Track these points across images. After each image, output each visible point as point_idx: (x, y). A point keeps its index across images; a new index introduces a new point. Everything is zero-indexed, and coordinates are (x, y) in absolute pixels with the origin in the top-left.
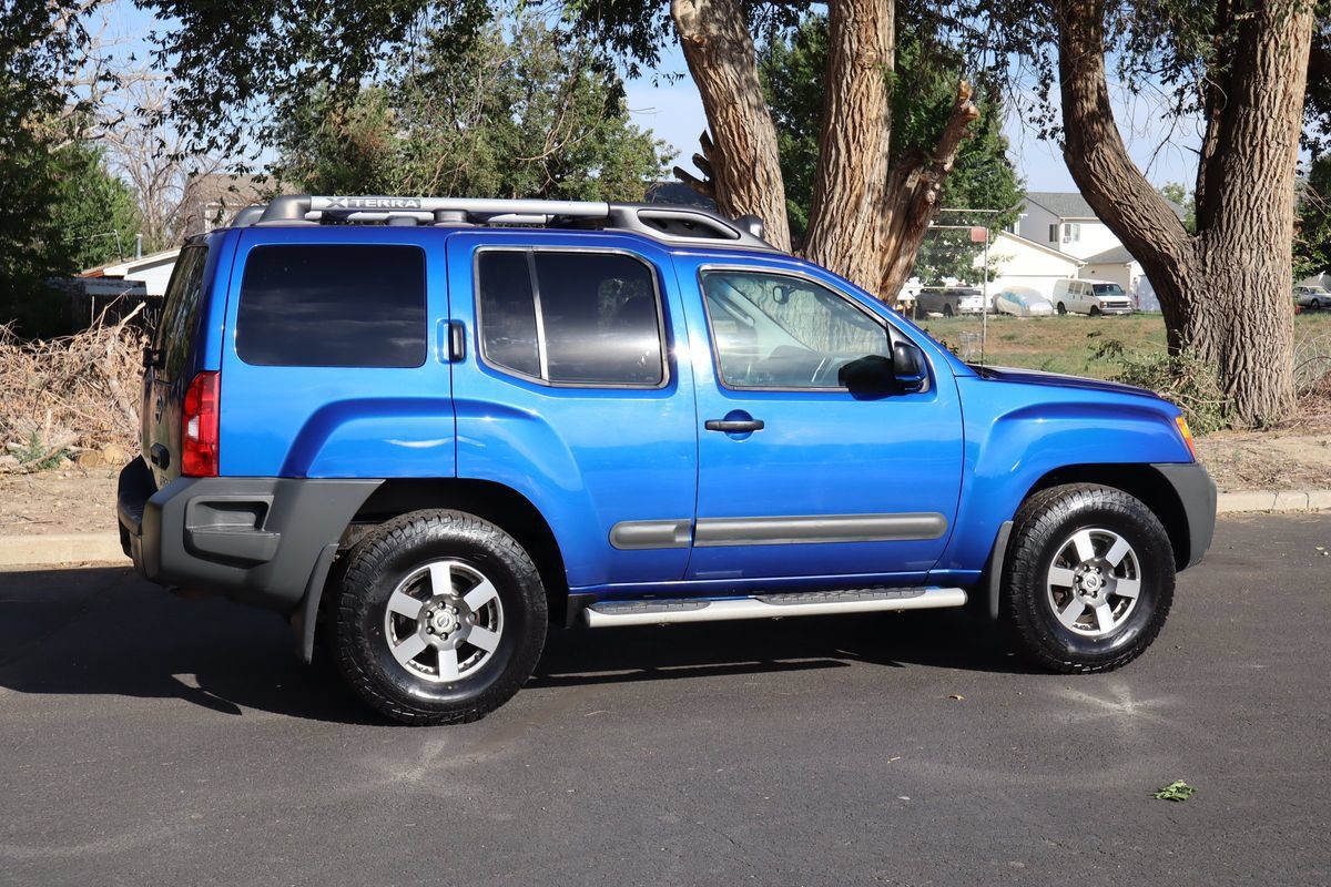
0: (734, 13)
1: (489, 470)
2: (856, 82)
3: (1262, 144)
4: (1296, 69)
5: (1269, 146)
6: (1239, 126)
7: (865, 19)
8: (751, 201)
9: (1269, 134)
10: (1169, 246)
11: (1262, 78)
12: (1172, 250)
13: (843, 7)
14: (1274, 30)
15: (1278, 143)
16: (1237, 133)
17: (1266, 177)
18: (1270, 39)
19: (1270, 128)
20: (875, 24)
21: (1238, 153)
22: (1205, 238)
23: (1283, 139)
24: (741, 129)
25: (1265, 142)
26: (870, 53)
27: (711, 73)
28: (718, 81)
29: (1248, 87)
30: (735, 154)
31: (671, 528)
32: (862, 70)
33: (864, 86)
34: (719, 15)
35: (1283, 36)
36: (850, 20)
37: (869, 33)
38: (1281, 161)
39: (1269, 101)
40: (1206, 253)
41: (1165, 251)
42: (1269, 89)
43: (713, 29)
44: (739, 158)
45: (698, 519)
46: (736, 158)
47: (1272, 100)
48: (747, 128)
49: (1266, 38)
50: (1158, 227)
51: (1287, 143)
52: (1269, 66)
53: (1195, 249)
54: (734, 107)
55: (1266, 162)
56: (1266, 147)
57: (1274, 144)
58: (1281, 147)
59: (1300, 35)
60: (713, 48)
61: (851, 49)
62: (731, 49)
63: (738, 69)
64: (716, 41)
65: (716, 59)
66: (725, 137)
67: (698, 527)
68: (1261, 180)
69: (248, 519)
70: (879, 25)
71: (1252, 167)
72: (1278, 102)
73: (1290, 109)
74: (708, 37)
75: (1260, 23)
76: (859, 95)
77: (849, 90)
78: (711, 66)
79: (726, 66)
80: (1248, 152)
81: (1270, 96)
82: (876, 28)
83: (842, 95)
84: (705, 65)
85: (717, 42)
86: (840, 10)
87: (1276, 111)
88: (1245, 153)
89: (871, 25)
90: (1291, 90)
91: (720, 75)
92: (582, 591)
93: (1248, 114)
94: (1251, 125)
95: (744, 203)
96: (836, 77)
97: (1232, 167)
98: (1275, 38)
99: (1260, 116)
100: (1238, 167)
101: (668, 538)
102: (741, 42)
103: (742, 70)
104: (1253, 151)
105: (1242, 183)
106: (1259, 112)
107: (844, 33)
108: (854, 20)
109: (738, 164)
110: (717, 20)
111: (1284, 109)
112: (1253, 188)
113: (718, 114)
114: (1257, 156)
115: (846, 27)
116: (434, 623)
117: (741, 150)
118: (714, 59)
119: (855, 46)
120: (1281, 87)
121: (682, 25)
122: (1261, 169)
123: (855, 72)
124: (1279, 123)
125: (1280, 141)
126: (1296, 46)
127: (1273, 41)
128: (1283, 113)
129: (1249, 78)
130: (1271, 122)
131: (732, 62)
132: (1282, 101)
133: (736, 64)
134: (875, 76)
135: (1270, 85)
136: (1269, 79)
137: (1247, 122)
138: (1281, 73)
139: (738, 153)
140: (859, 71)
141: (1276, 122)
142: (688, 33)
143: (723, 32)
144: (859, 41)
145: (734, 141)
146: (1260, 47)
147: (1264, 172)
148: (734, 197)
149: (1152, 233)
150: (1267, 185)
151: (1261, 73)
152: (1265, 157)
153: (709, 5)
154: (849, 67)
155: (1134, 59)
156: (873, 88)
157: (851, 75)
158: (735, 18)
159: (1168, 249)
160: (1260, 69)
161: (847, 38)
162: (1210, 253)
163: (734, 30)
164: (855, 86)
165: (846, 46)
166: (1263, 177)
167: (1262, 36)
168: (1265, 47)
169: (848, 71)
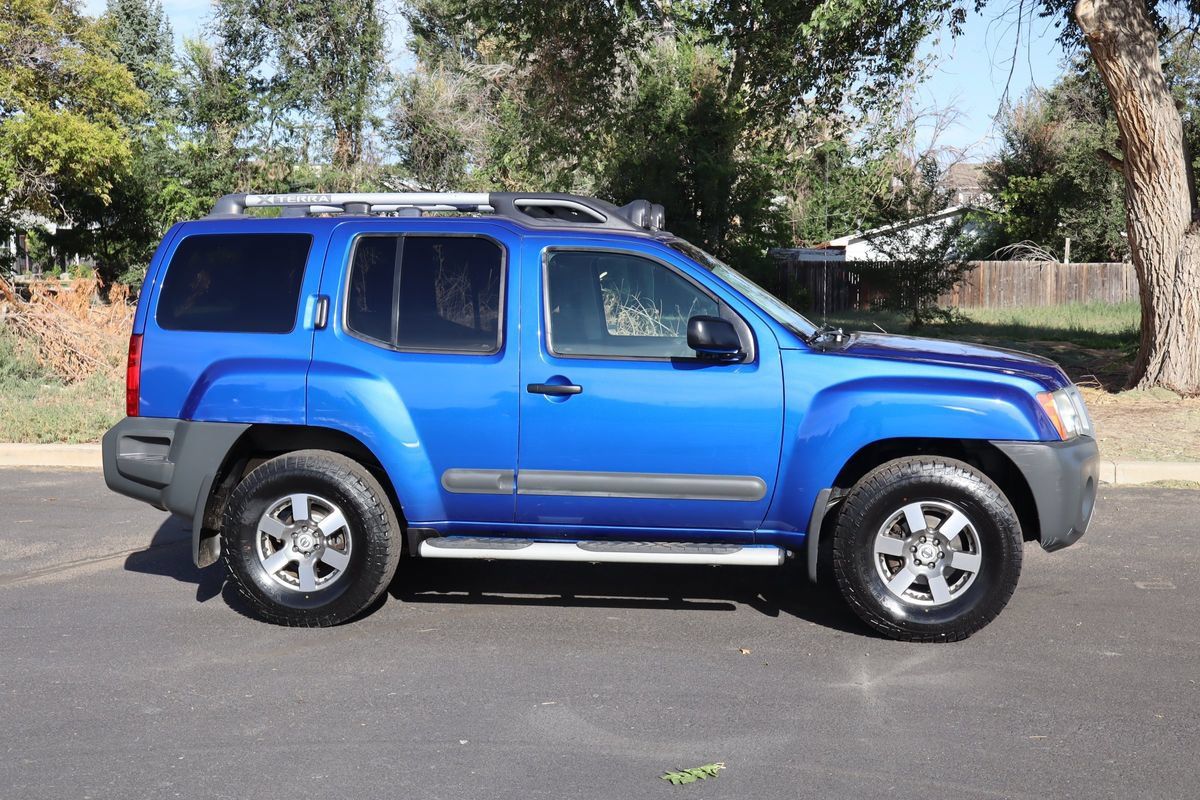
8: (1150, 178)
24: (1139, 113)
27: (1111, 65)
28: (1117, 71)
30: (1135, 136)
34: (1116, 12)
43: (1110, 26)
44: (1139, 139)
46: (1137, 141)
48: (1145, 112)
54: (1132, 94)
60: (1110, 41)
62: (1128, 42)
63: (1135, 59)
64: (1113, 36)
65: (1115, 53)
66: (1126, 121)
67: (520, 477)
74: (1105, 33)
78: (1110, 58)
79: (1124, 56)
84: (1105, 58)
85: (1115, 36)
91: (1118, 66)
95: (1144, 180)
102: (1138, 35)
103: (1139, 60)
109: (1138, 144)
110: (1114, 17)
113: (1119, 101)
117: (1140, 132)
118: (1112, 52)
131: (1130, 53)
133: (1133, 54)
139: (1138, 135)
143: (1121, 27)
145: (1133, 124)
148: (1136, 174)
163: (1131, 25)
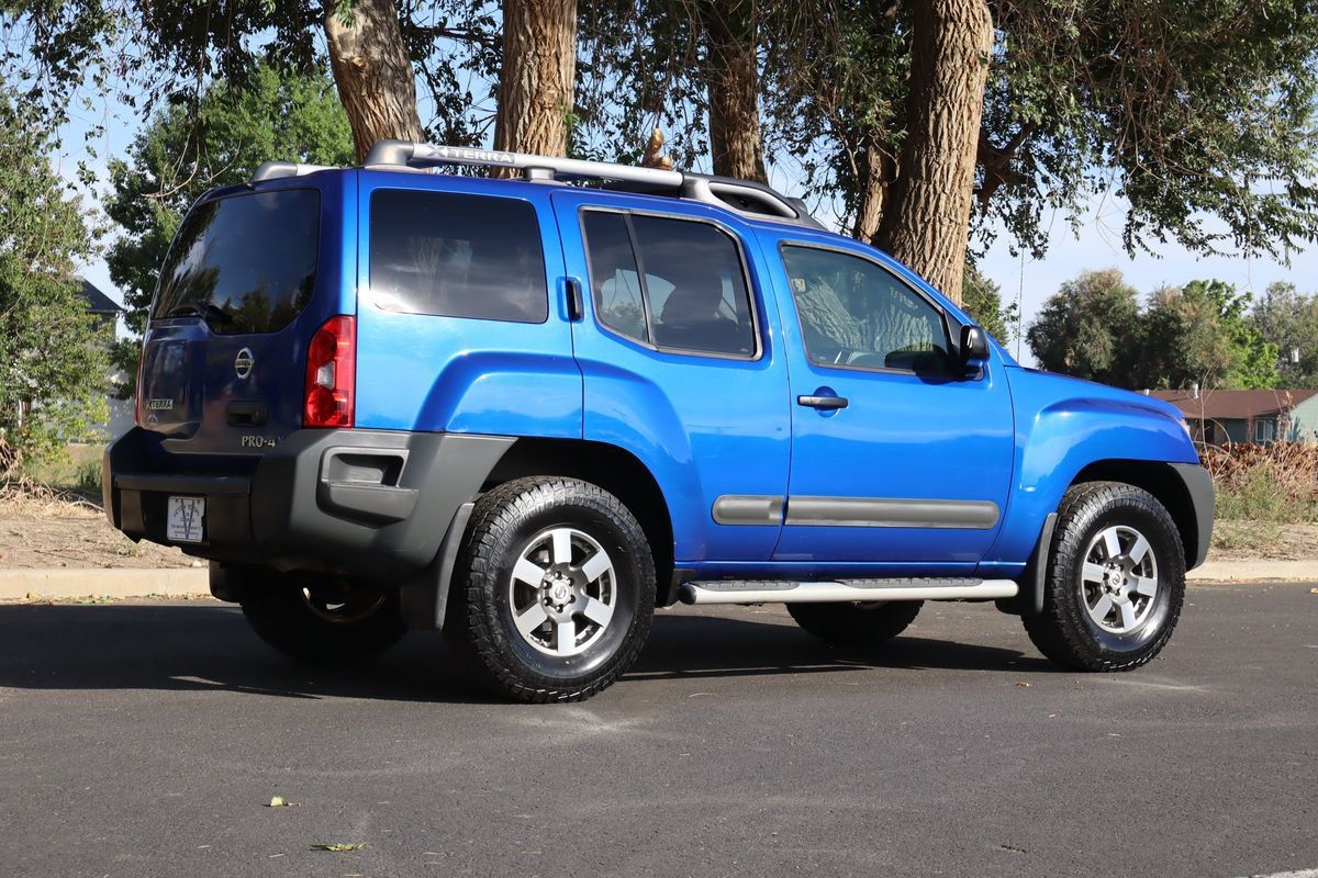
0: (397, 36)
1: (612, 433)
2: (535, 123)
3: (934, 221)
4: (969, 142)
5: (941, 223)
6: (909, 200)
7: (547, 53)
9: (942, 210)
10: (834, 329)
11: (935, 149)
12: (837, 334)
13: (522, 38)
14: (948, 98)
15: (951, 221)
16: (907, 208)
17: (938, 256)
18: (943, 109)
19: (942, 203)
20: (558, 59)
21: (909, 230)
22: (872, 322)
23: (956, 216)
25: (938, 220)
26: (552, 92)
27: (371, 103)
28: (377, 112)
29: (920, 158)
31: (766, 504)
32: (542, 110)
33: (542, 128)
34: (382, 36)
35: (957, 105)
36: (531, 53)
37: (551, 69)
38: (954, 241)
39: (942, 174)
40: (874, 339)
41: (830, 335)
42: (941, 162)
43: (375, 53)
45: (791, 496)
47: (945, 173)
49: (939, 107)
50: (822, 307)
51: (960, 221)
52: (941, 138)
53: (861, 334)
55: (938, 241)
56: (938, 224)
57: (946, 221)
58: (953, 224)
59: (973, 106)
60: (374, 74)
61: (530, 85)
62: (394, 77)
63: (401, 101)
64: (377, 67)
65: (377, 87)
67: (791, 504)
68: (933, 260)
69: (375, 476)
70: (562, 61)
71: (923, 244)
72: (951, 176)
73: (963, 185)
74: (370, 61)
75: (932, 90)
76: (537, 138)
77: (525, 131)
78: (370, 94)
79: (388, 95)
80: (919, 229)
81: (942, 169)
82: (558, 64)
83: (518, 136)
84: (364, 93)
85: (379, 68)
86: (519, 41)
87: (949, 186)
88: (916, 230)
89: (554, 60)
90: (963, 164)
91: (379, 105)
92: (685, 567)
93: (920, 188)
94: (923, 200)
96: (511, 116)
97: (903, 244)
98: (949, 108)
99: (932, 190)
100: (908, 245)
101: (763, 515)
102: (405, 69)
103: (404, 102)
104: (925, 228)
105: (912, 262)
106: (931, 186)
107: (522, 68)
108: (536, 53)
110: (379, 43)
111: (957, 183)
112: (924, 268)
114: (929, 234)
115: (525, 60)
116: (552, 594)
118: (374, 87)
119: (535, 83)
120: (954, 161)
121: (339, 46)
122: (933, 247)
123: (534, 112)
124: (952, 200)
125: (953, 218)
126: (969, 118)
127: (946, 110)
128: (956, 188)
129: (920, 149)
130: (943, 197)
131: (393, 90)
132: (955, 176)
133: (399, 94)
134: (555, 118)
135: (943, 157)
136: (942, 150)
137: (918, 196)
138: (955, 146)
140: (538, 111)
141: (948, 198)
142: (346, 55)
143: (386, 56)
144: (540, 77)
146: (932, 117)
147: (936, 251)
149: (815, 315)
150: (939, 265)
151: (933, 144)
152: (938, 234)
153: (372, 25)
154: (527, 105)
155: (776, 126)
156: (553, 130)
157: (529, 114)
158: (398, 43)
159: (833, 333)
160: (932, 140)
161: (526, 73)
162: (878, 338)
163: (397, 55)
164: (533, 127)
165: (525, 82)
166: (935, 256)
167: (934, 104)
168: (938, 116)
169: (526, 110)
